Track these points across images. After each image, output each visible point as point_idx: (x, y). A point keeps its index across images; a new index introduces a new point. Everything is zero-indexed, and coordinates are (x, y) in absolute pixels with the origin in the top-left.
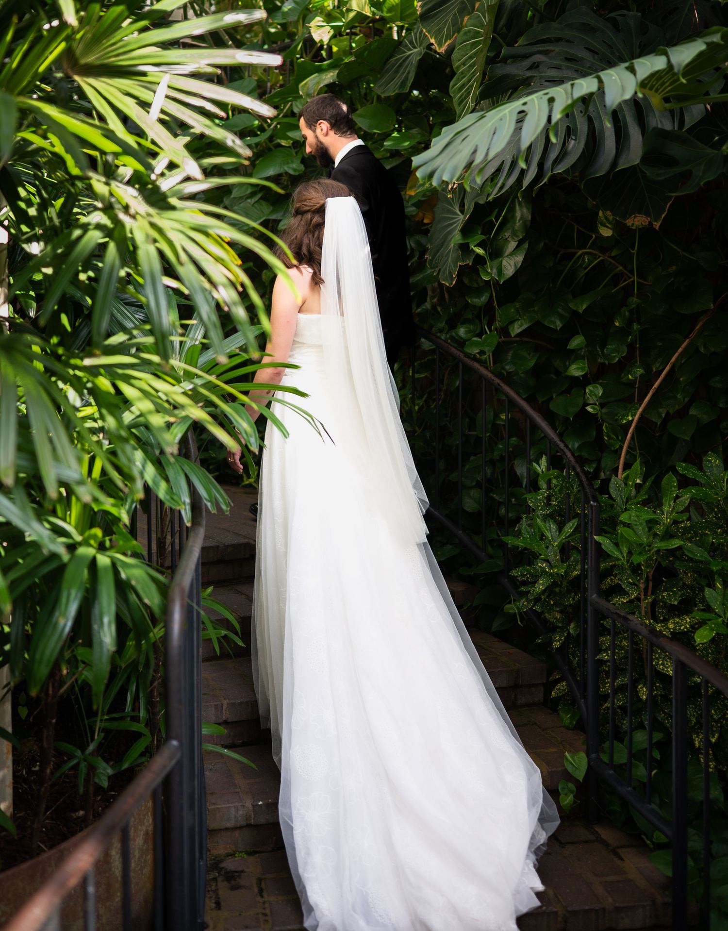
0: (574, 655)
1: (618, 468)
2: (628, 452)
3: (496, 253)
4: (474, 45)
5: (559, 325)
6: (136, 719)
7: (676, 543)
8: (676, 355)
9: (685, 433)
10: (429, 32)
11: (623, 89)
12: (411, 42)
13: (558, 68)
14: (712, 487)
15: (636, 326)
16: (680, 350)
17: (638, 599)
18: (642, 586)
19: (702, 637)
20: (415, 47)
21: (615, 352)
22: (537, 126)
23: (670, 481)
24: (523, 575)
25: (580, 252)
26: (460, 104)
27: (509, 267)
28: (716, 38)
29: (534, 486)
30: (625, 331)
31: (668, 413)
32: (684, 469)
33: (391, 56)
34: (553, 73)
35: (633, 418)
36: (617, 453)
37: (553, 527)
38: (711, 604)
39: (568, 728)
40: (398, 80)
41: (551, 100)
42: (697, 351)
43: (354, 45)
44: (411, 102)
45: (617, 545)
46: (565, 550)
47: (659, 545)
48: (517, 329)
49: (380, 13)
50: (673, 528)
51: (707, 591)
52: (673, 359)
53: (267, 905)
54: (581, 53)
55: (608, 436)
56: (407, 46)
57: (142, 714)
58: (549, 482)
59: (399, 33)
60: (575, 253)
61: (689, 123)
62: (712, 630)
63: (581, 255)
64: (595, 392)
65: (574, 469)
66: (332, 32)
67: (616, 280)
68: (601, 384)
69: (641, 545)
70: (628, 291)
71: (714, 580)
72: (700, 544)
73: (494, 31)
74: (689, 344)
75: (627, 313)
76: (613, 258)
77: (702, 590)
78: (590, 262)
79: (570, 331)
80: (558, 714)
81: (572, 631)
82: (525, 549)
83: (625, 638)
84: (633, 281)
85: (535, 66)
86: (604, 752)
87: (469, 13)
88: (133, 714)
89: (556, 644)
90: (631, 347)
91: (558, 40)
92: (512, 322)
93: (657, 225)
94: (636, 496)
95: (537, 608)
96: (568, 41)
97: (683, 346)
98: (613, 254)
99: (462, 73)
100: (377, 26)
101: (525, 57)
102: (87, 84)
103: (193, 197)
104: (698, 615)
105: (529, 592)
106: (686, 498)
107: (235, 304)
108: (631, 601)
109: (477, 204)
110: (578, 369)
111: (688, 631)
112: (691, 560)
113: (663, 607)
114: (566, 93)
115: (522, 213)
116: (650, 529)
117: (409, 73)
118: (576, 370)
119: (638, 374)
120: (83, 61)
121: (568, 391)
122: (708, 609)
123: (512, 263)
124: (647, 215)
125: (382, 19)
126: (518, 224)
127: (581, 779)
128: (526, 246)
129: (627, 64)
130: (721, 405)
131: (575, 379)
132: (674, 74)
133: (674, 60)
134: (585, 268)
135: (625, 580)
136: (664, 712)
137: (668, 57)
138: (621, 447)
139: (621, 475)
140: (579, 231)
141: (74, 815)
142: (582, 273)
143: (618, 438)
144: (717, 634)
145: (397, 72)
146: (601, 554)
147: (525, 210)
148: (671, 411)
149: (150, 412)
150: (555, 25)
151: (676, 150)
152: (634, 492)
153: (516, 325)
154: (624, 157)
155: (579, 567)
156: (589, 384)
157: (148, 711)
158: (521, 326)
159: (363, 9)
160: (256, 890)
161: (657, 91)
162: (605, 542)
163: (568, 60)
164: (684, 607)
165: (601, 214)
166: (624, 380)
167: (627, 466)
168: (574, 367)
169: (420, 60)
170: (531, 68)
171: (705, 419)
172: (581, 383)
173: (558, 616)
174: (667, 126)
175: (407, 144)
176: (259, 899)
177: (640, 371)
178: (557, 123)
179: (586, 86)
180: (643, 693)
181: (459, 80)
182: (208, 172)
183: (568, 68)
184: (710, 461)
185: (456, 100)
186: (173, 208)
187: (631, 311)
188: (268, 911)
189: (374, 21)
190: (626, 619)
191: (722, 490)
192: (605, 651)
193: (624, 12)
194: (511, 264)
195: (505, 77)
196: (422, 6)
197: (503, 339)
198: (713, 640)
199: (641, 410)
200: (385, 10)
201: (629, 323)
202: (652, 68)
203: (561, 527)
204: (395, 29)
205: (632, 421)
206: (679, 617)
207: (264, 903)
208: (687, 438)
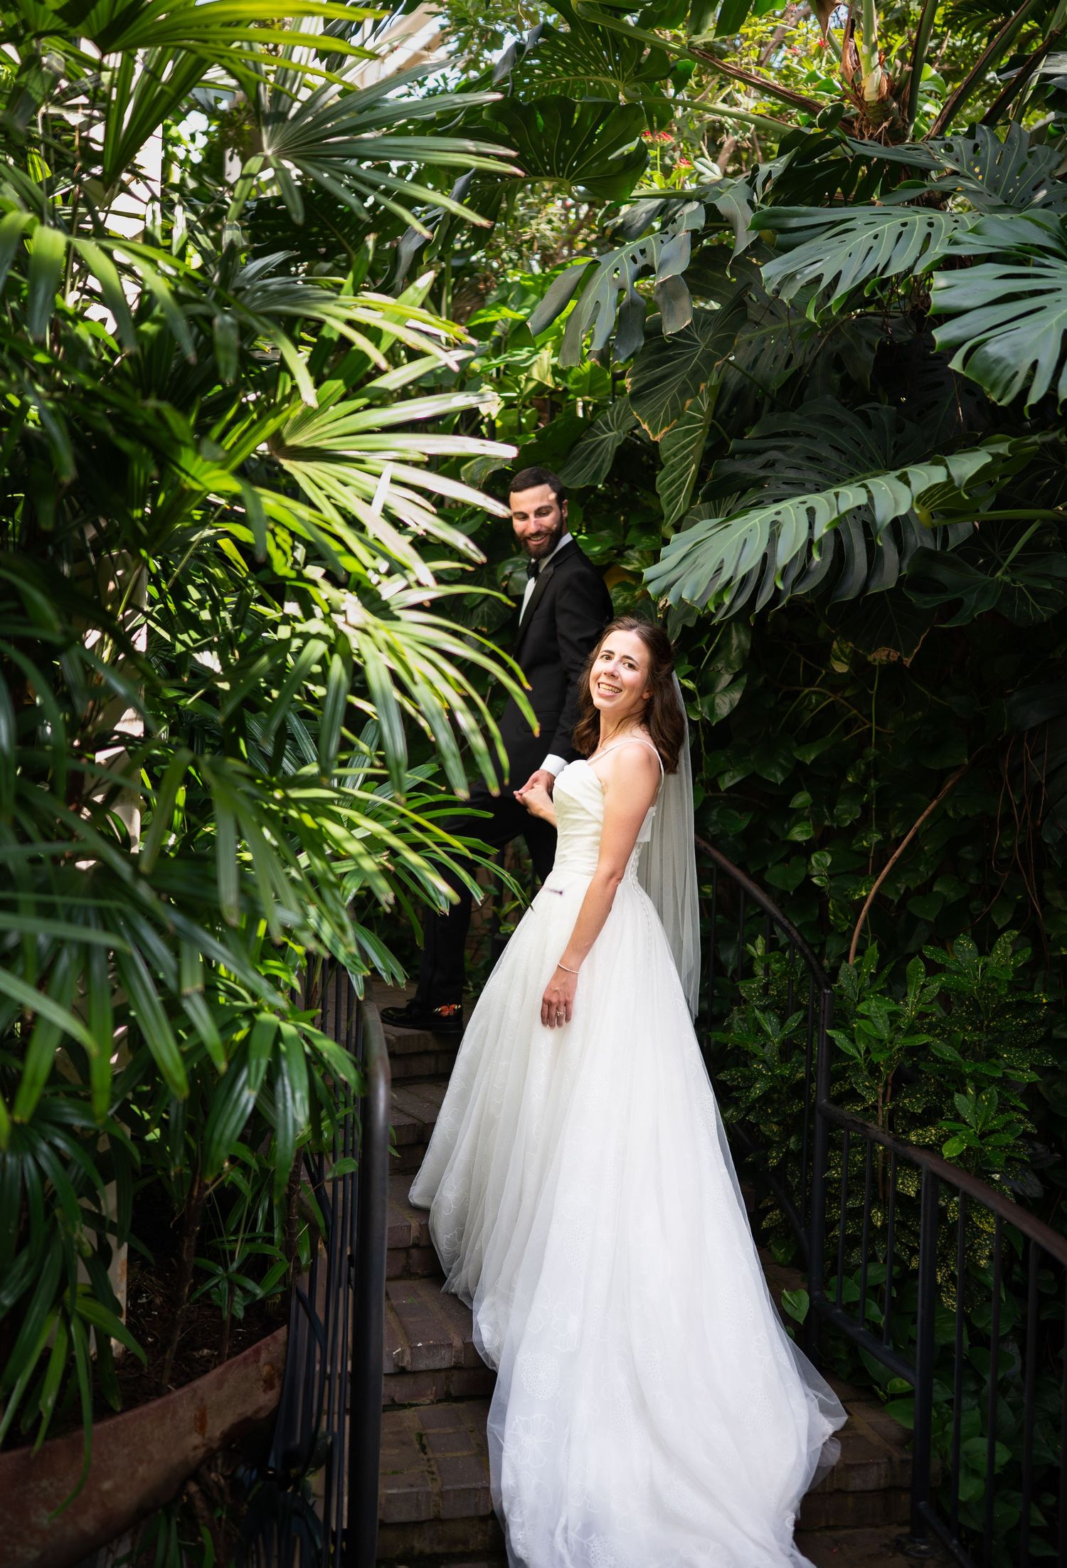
0: (792, 1174)
1: (848, 952)
2: (860, 936)
3: (706, 688)
4: (688, 433)
5: (780, 778)
6: (270, 1241)
7: (923, 1039)
8: (922, 818)
9: (928, 912)
10: (640, 415)
11: (897, 503)
12: (606, 424)
13: (798, 468)
14: (965, 975)
15: (873, 783)
16: (926, 813)
17: (875, 1107)
18: (881, 1090)
19: (951, 1149)
20: (611, 430)
21: (847, 813)
22: (796, 540)
23: (916, 968)
24: (733, 1079)
25: (807, 691)
26: (669, 504)
27: (723, 706)
28: (1003, 449)
29: (748, 973)
30: (859, 789)
31: (908, 889)
32: (932, 953)
33: (580, 440)
34: (791, 474)
35: (868, 893)
36: (847, 936)
37: (774, 1020)
38: (962, 1113)
39: (782, 1265)
40: (589, 470)
41: (811, 512)
42: (945, 815)
43: (524, 420)
44: (598, 496)
45: (853, 1041)
46: (786, 1050)
47: (901, 1041)
48: (727, 782)
49: (564, 384)
50: (917, 1023)
51: (957, 1097)
52: (917, 824)
53: (432, 1462)
54: (825, 452)
55: (835, 916)
56: (600, 428)
57: (277, 1234)
58: (767, 969)
59: (584, 408)
60: (799, 692)
61: (953, 542)
62: (962, 1142)
63: (807, 695)
64: (821, 861)
65: (801, 950)
66: (503, 404)
67: (848, 726)
68: (829, 852)
69: (881, 1041)
70: (864, 740)
71: (965, 1085)
72: (949, 1042)
73: (714, 417)
74: (937, 806)
75: (863, 767)
76: (846, 699)
77: (951, 1096)
78: (819, 703)
79: (792, 786)
80: (770, 1250)
81: (792, 1146)
82: (737, 1047)
83: (859, 1153)
84: (870, 729)
85: (770, 465)
86: (829, 1289)
87: (692, 397)
88: (266, 1234)
89: (773, 1162)
90: (865, 808)
91: (796, 434)
92: (722, 773)
93: (908, 661)
94: (870, 987)
95: (751, 1118)
96: (808, 436)
97: (930, 808)
98: (847, 694)
99: (672, 466)
100: (555, 398)
101: (758, 452)
102: (296, 469)
103: (418, 607)
104: (945, 1126)
105: (740, 1099)
106: (935, 987)
107: (473, 731)
108: (866, 1110)
109: (684, 627)
110: (802, 832)
111: (935, 1144)
112: (937, 1060)
113: (902, 1118)
114: (830, 504)
115: (739, 640)
116: (892, 1023)
117: (603, 461)
118: (799, 834)
119: (875, 840)
120: (290, 442)
121: (786, 860)
122: (958, 1118)
123: (727, 700)
124: (897, 649)
125: (566, 391)
126: (734, 654)
127: (801, 1321)
128: (744, 680)
129: (898, 473)
130: (971, 881)
131: (797, 844)
132: (955, 488)
133: (954, 473)
134: (812, 711)
135: (862, 1084)
136: (902, 1243)
137: (946, 467)
138: (852, 930)
139: (852, 960)
140: (805, 663)
141: (197, 1355)
142: (808, 717)
143: (846, 917)
144: (968, 1149)
145: (587, 459)
146: (834, 1052)
147: (743, 637)
148: (912, 887)
149: (361, 855)
150: (794, 416)
151: (944, 575)
152: (867, 982)
153: (727, 777)
154: (876, 578)
155: (803, 1069)
156: (815, 851)
157: (283, 1231)
158: (733, 777)
159: (544, 378)
160: (417, 1446)
161: (924, 504)
162: (839, 1038)
163: (810, 459)
164: (929, 1117)
165: (835, 645)
166: (856, 847)
167: (859, 952)
168: (797, 829)
169: (619, 447)
170: (764, 467)
171: (953, 896)
172: (804, 851)
173: (775, 1128)
174: (929, 544)
175: (597, 549)
176: (422, 1455)
177: (877, 837)
178: (820, 540)
179: (851, 497)
180: (878, 1218)
181: (667, 475)
182: (440, 578)
183: (810, 469)
184: (962, 945)
185: (664, 497)
186: (398, 619)
187: (868, 765)
188: (434, 1469)
189: (554, 392)
190: (864, 1127)
191: (976, 978)
192: (834, 1168)
193: (877, 405)
194: (725, 703)
195: (735, 476)
196: (632, 384)
197: (710, 794)
198: (960, 1157)
199: (878, 883)
200: (570, 380)
201: (865, 780)
202: (930, 480)
203: (783, 1020)
204: (580, 404)
205: (865, 898)
206: (921, 1128)
207: (429, 1460)
208: (932, 919)
